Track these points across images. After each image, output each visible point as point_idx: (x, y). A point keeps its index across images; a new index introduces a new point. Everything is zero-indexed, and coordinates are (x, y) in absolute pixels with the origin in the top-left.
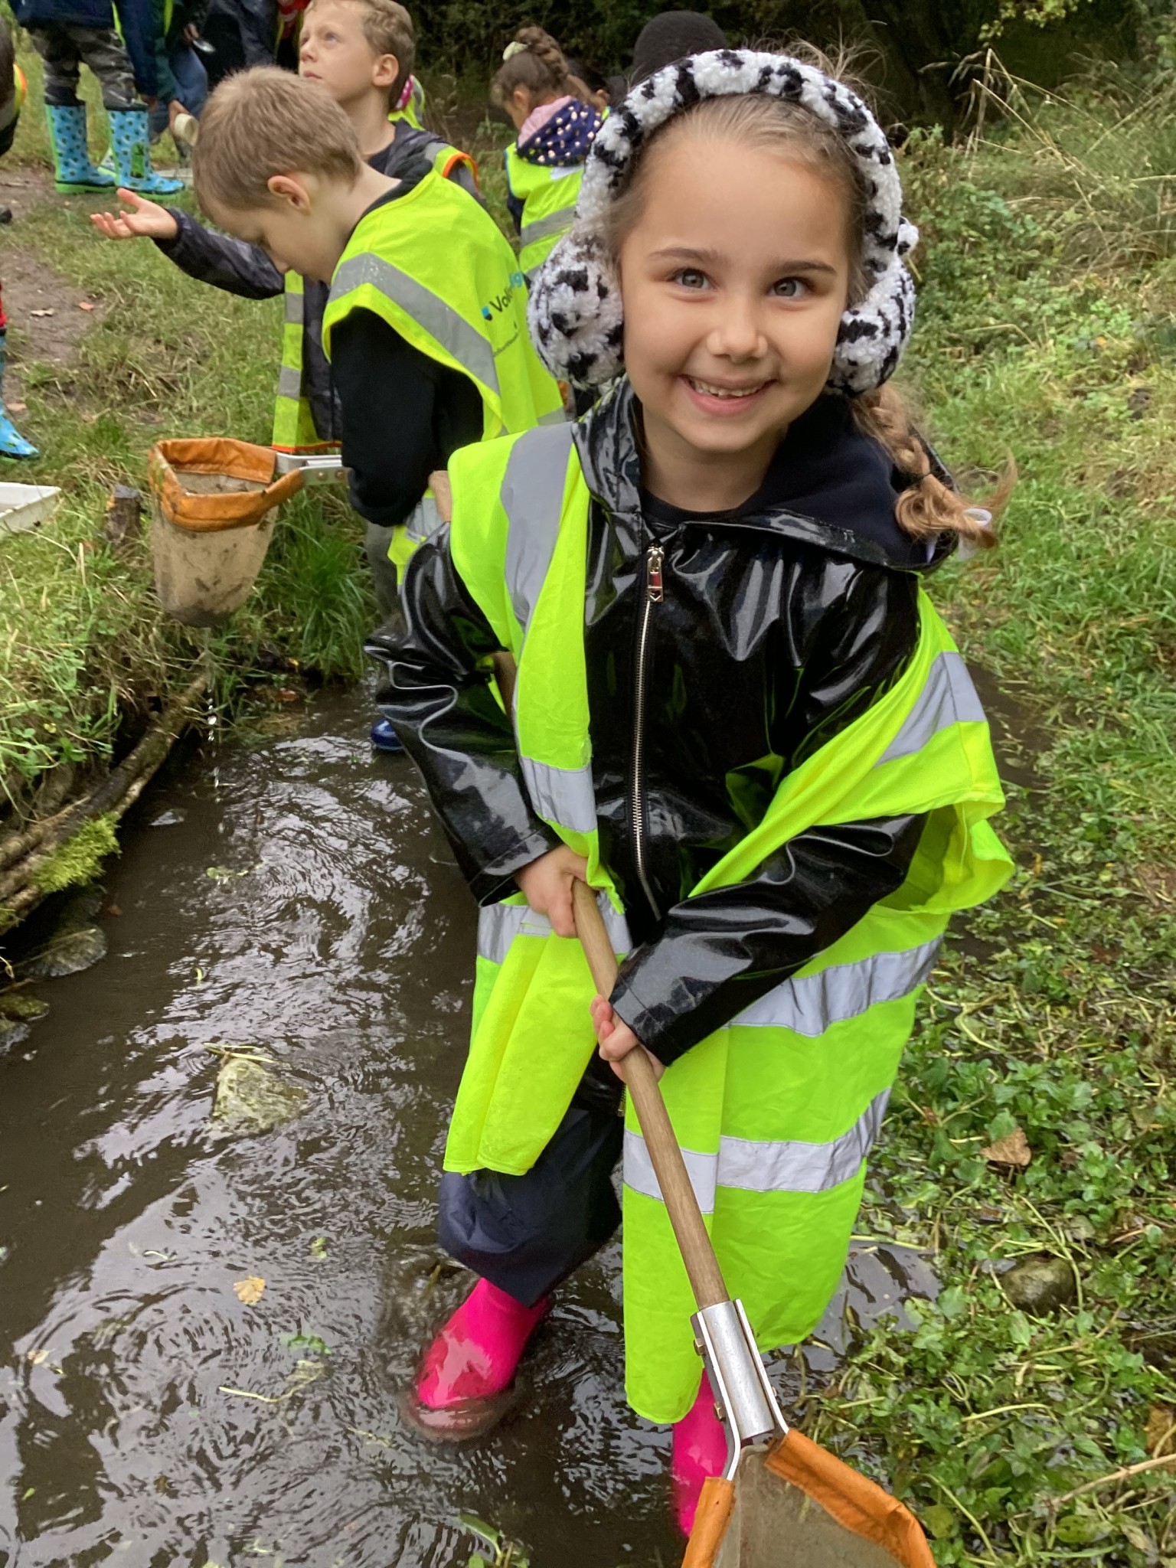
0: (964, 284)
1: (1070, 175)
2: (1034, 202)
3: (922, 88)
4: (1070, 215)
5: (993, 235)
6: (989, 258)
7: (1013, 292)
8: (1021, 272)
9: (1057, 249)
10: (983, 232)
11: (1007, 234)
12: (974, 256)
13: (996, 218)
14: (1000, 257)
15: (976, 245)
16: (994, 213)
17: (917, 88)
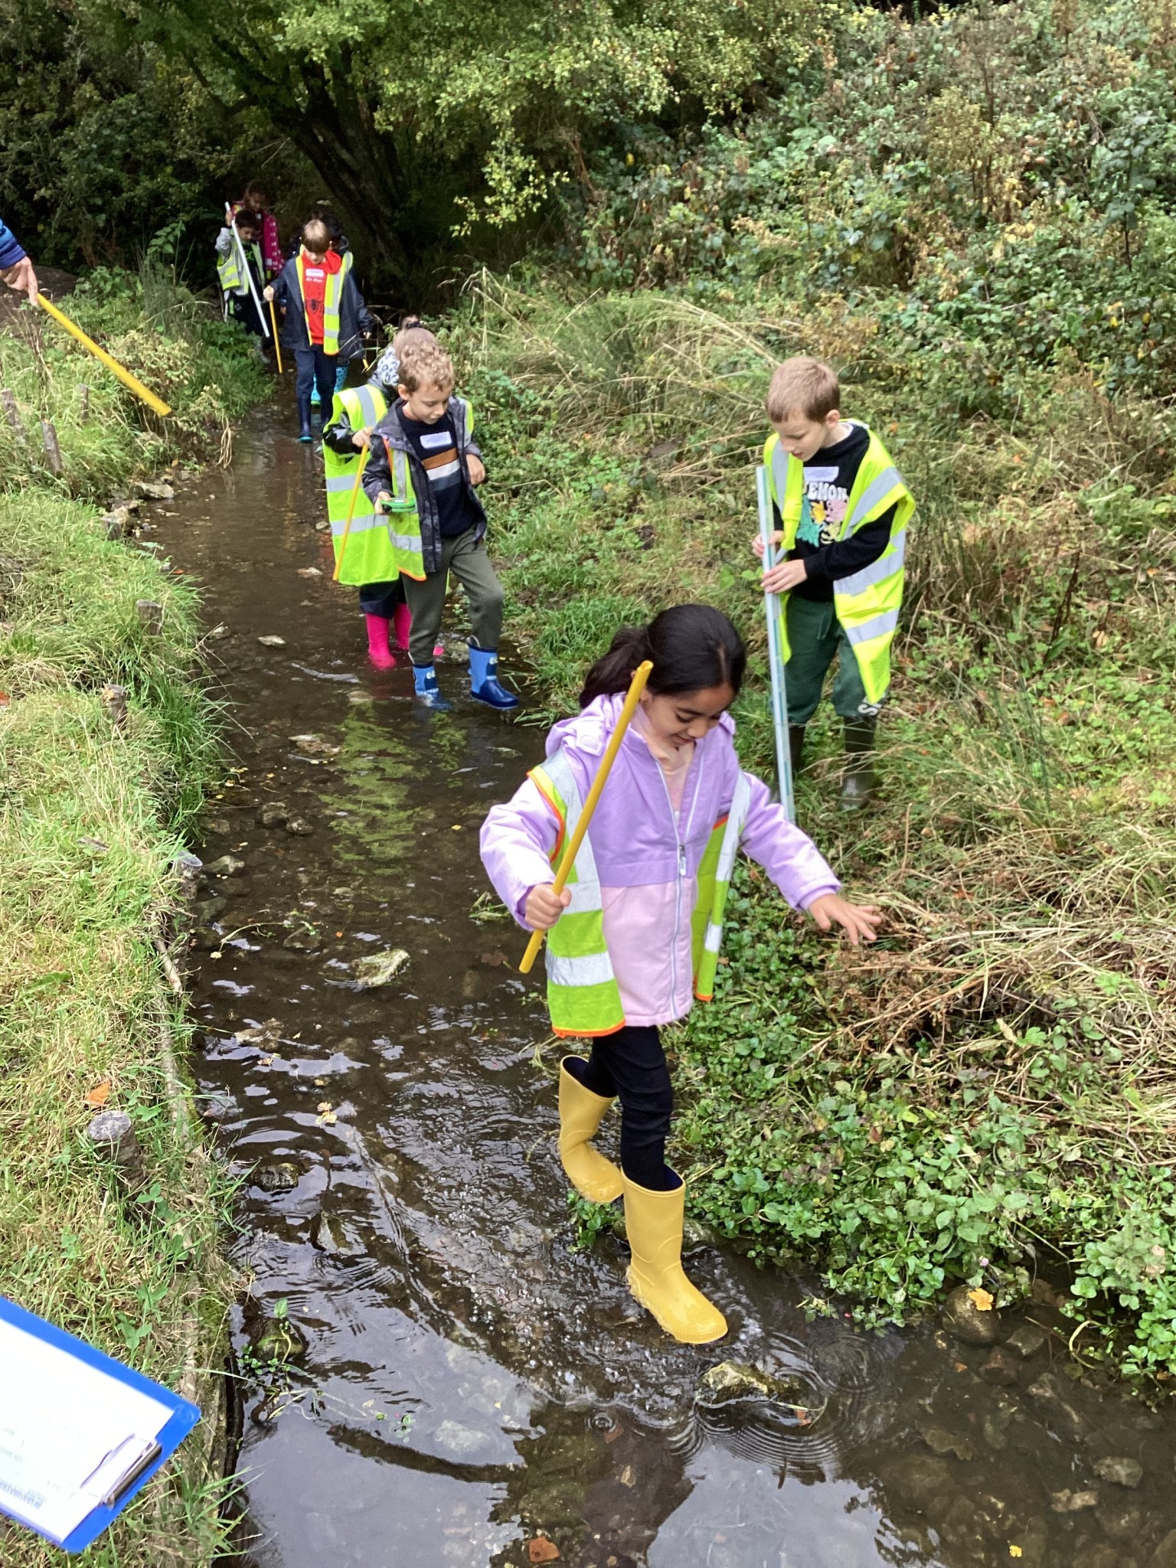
0: (493, 443)
1: (553, 358)
2: (532, 379)
3: (379, 242)
4: (559, 389)
5: (506, 405)
6: (507, 423)
7: (530, 450)
8: (534, 431)
9: (554, 414)
10: (498, 402)
11: (516, 404)
12: (496, 421)
13: (508, 393)
14: (515, 421)
15: (494, 413)
16: (505, 388)
17: (375, 241)
